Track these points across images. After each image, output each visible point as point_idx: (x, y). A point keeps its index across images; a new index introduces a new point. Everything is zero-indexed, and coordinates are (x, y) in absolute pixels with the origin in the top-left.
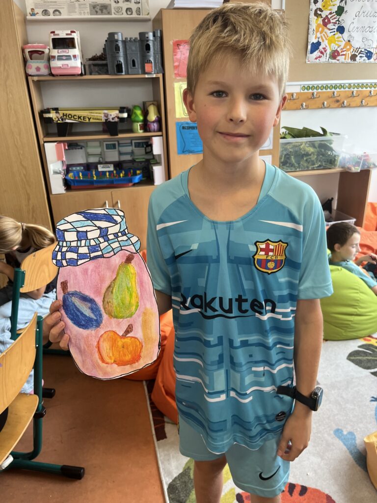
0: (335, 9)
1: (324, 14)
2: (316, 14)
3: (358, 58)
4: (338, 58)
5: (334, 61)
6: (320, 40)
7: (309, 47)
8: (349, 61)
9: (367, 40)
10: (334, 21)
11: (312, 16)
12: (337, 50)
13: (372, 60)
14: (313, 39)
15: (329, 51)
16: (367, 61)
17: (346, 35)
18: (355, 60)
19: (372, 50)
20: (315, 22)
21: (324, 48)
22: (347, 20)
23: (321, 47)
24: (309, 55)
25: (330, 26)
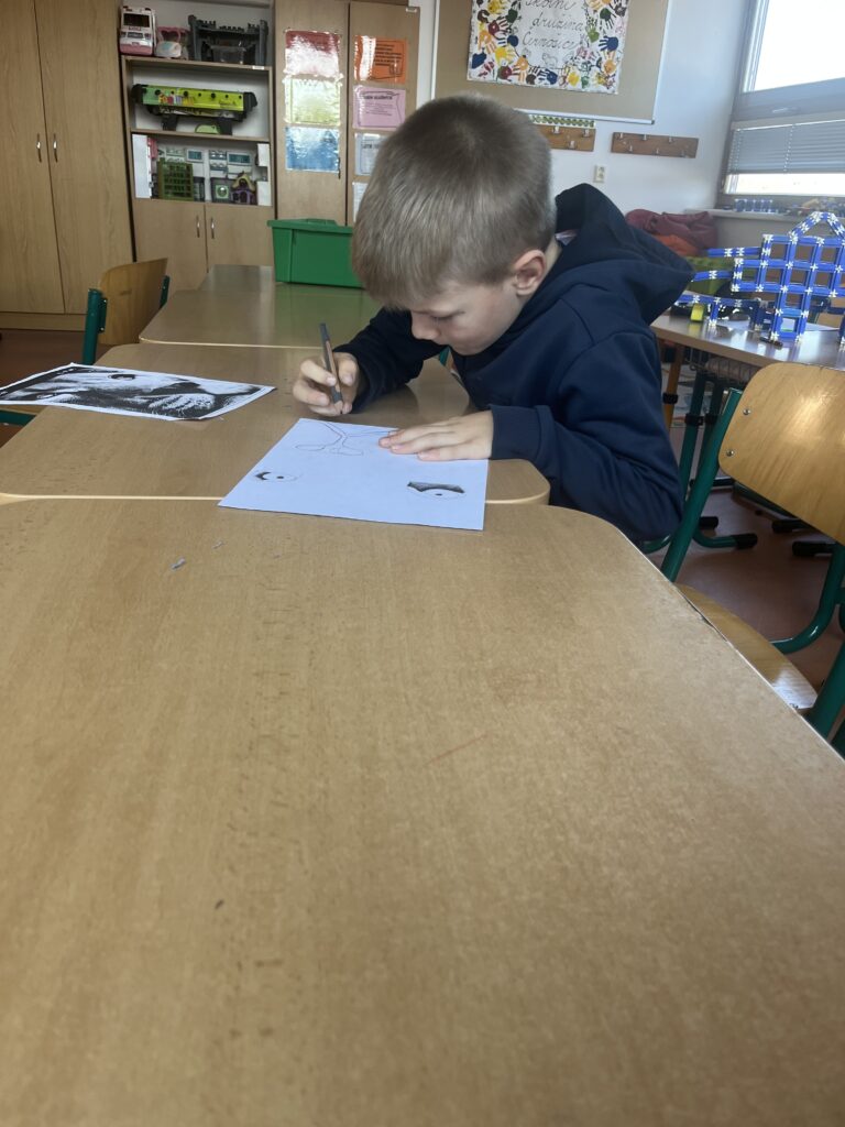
0: (505, 13)
1: (492, 18)
2: (480, 17)
3: (537, 81)
4: (510, 77)
5: (504, 81)
6: (486, 52)
7: (471, 59)
8: (525, 83)
9: (549, 57)
10: (504, 28)
11: (475, 19)
12: (507, 68)
13: (556, 85)
14: (475, 50)
15: (497, 68)
16: (550, 86)
17: (520, 48)
18: (533, 83)
19: (556, 71)
20: (478, 28)
21: (490, 63)
22: (521, 28)
23: (486, 61)
24: (470, 70)
25: (499, 35)
